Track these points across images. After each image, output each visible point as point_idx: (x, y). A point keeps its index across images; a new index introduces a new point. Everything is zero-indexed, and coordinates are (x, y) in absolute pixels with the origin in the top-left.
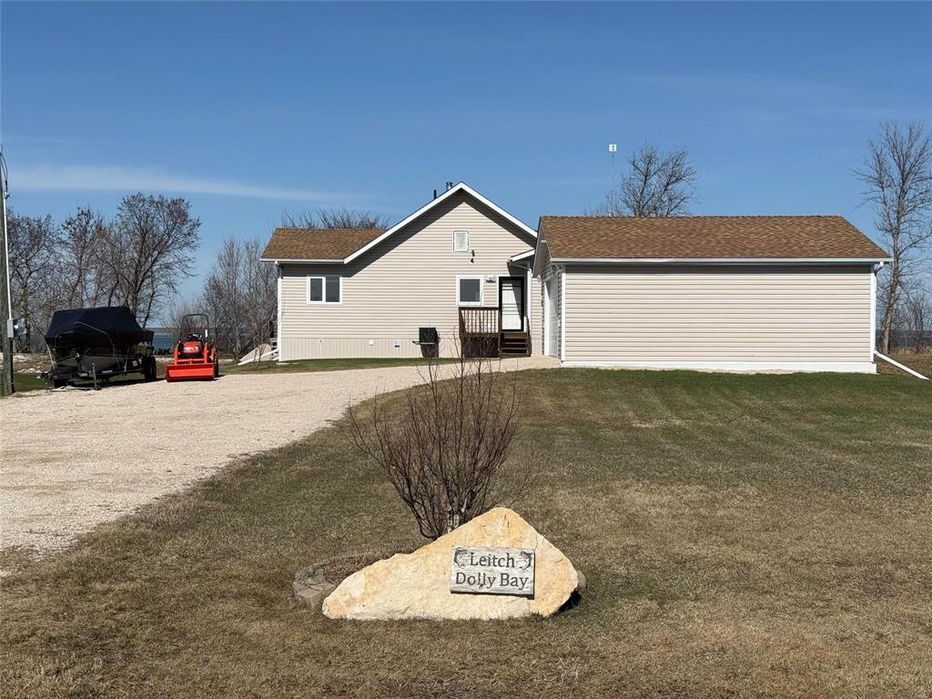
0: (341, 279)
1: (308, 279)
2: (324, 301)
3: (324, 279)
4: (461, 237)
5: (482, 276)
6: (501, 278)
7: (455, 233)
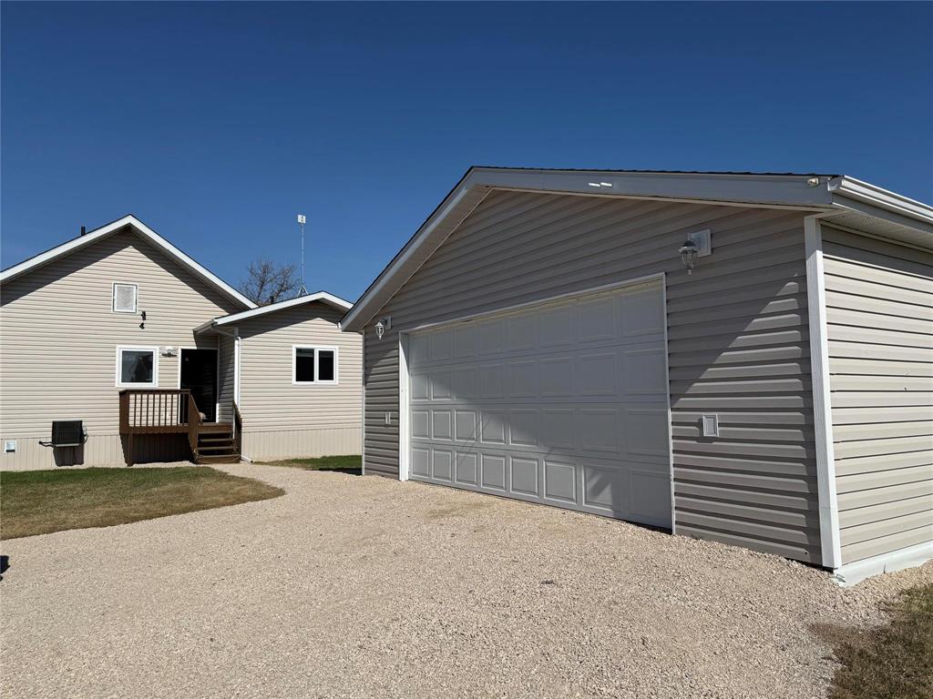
4: (126, 292)
5: (157, 347)
6: (184, 351)
7: (116, 286)
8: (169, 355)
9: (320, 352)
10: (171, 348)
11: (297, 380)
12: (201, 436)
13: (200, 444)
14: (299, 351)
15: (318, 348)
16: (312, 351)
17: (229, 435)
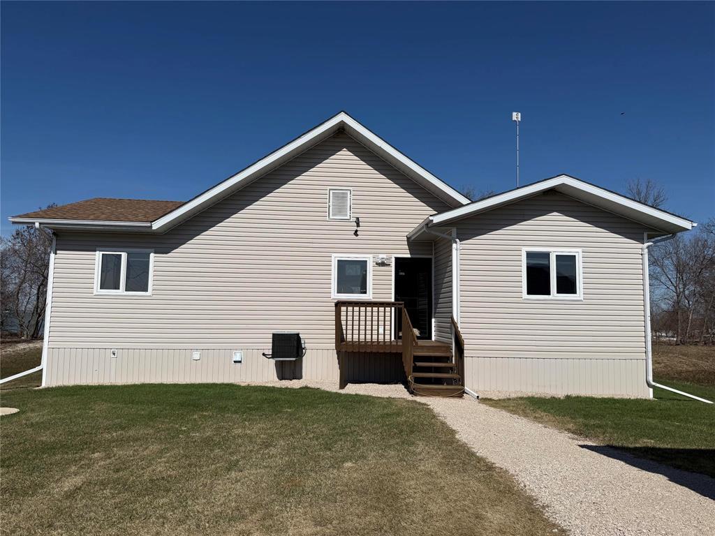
0: (152, 255)
1: (98, 256)
2: (122, 290)
3: (124, 256)
4: (340, 197)
5: (371, 256)
6: (397, 259)
7: (331, 192)
8: (383, 264)
9: (558, 257)
10: (384, 256)
11: (528, 293)
12: (417, 359)
13: (416, 369)
14: (530, 255)
15: (554, 252)
16: (546, 256)
17: (448, 359)
